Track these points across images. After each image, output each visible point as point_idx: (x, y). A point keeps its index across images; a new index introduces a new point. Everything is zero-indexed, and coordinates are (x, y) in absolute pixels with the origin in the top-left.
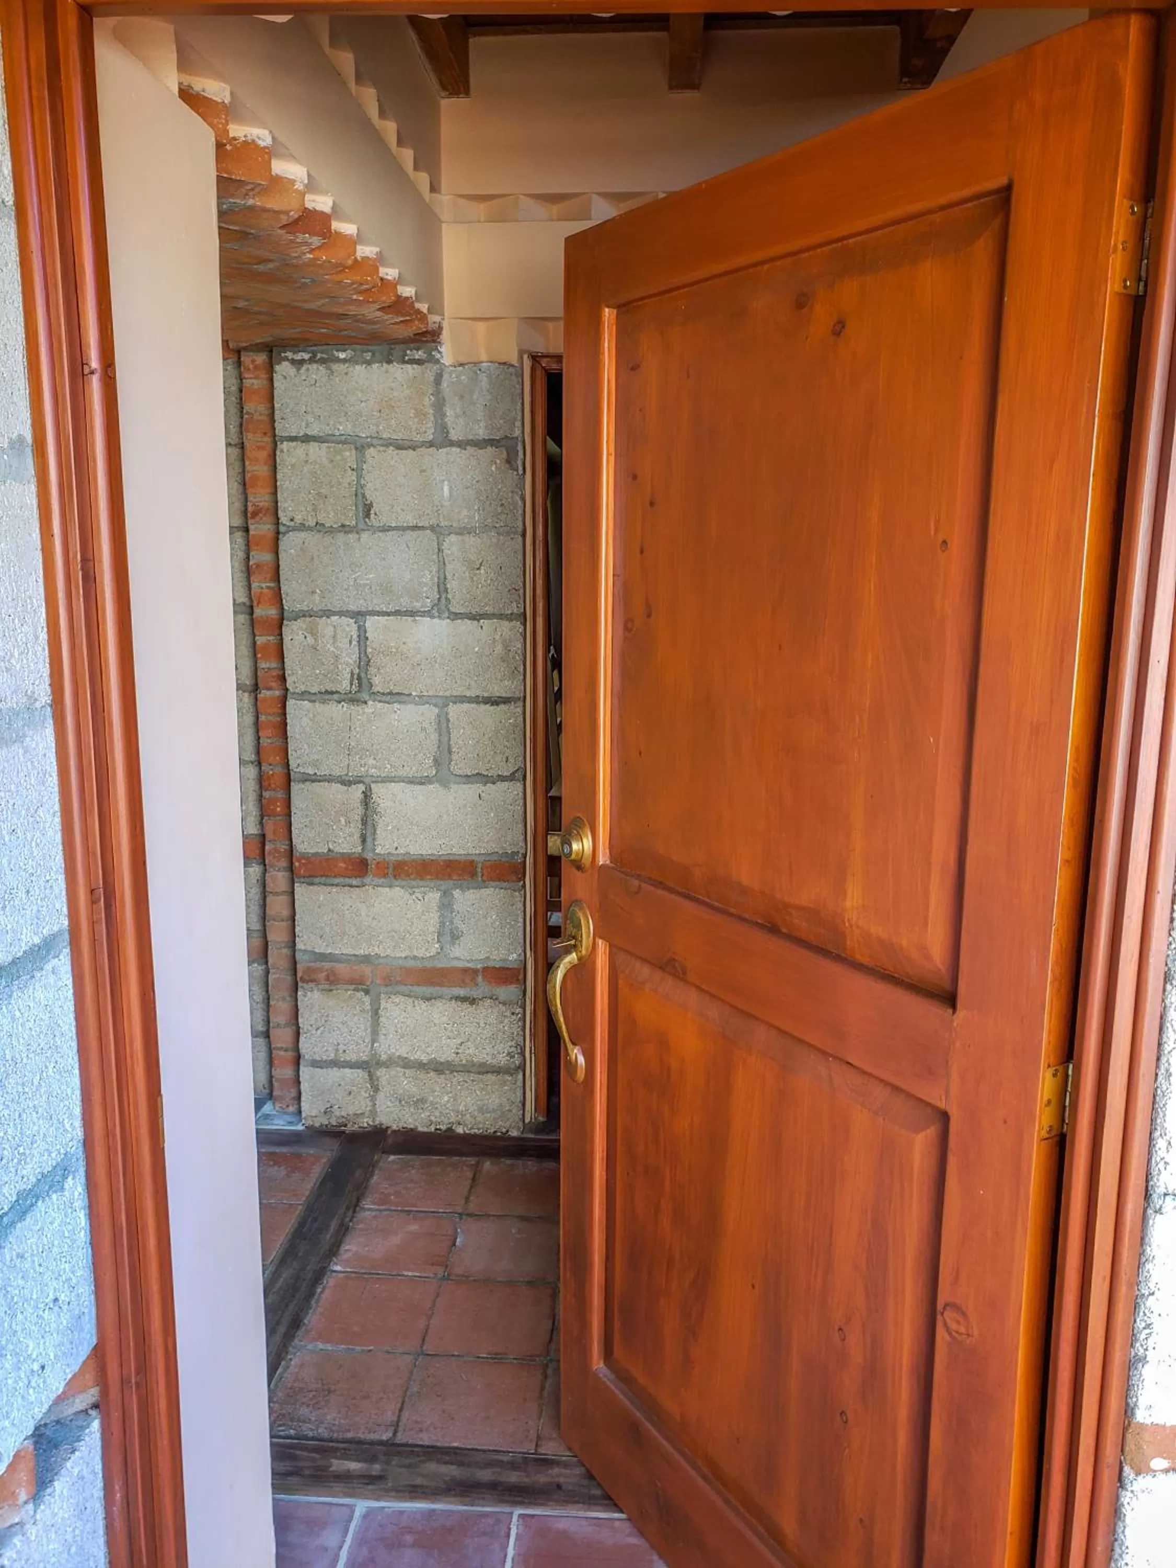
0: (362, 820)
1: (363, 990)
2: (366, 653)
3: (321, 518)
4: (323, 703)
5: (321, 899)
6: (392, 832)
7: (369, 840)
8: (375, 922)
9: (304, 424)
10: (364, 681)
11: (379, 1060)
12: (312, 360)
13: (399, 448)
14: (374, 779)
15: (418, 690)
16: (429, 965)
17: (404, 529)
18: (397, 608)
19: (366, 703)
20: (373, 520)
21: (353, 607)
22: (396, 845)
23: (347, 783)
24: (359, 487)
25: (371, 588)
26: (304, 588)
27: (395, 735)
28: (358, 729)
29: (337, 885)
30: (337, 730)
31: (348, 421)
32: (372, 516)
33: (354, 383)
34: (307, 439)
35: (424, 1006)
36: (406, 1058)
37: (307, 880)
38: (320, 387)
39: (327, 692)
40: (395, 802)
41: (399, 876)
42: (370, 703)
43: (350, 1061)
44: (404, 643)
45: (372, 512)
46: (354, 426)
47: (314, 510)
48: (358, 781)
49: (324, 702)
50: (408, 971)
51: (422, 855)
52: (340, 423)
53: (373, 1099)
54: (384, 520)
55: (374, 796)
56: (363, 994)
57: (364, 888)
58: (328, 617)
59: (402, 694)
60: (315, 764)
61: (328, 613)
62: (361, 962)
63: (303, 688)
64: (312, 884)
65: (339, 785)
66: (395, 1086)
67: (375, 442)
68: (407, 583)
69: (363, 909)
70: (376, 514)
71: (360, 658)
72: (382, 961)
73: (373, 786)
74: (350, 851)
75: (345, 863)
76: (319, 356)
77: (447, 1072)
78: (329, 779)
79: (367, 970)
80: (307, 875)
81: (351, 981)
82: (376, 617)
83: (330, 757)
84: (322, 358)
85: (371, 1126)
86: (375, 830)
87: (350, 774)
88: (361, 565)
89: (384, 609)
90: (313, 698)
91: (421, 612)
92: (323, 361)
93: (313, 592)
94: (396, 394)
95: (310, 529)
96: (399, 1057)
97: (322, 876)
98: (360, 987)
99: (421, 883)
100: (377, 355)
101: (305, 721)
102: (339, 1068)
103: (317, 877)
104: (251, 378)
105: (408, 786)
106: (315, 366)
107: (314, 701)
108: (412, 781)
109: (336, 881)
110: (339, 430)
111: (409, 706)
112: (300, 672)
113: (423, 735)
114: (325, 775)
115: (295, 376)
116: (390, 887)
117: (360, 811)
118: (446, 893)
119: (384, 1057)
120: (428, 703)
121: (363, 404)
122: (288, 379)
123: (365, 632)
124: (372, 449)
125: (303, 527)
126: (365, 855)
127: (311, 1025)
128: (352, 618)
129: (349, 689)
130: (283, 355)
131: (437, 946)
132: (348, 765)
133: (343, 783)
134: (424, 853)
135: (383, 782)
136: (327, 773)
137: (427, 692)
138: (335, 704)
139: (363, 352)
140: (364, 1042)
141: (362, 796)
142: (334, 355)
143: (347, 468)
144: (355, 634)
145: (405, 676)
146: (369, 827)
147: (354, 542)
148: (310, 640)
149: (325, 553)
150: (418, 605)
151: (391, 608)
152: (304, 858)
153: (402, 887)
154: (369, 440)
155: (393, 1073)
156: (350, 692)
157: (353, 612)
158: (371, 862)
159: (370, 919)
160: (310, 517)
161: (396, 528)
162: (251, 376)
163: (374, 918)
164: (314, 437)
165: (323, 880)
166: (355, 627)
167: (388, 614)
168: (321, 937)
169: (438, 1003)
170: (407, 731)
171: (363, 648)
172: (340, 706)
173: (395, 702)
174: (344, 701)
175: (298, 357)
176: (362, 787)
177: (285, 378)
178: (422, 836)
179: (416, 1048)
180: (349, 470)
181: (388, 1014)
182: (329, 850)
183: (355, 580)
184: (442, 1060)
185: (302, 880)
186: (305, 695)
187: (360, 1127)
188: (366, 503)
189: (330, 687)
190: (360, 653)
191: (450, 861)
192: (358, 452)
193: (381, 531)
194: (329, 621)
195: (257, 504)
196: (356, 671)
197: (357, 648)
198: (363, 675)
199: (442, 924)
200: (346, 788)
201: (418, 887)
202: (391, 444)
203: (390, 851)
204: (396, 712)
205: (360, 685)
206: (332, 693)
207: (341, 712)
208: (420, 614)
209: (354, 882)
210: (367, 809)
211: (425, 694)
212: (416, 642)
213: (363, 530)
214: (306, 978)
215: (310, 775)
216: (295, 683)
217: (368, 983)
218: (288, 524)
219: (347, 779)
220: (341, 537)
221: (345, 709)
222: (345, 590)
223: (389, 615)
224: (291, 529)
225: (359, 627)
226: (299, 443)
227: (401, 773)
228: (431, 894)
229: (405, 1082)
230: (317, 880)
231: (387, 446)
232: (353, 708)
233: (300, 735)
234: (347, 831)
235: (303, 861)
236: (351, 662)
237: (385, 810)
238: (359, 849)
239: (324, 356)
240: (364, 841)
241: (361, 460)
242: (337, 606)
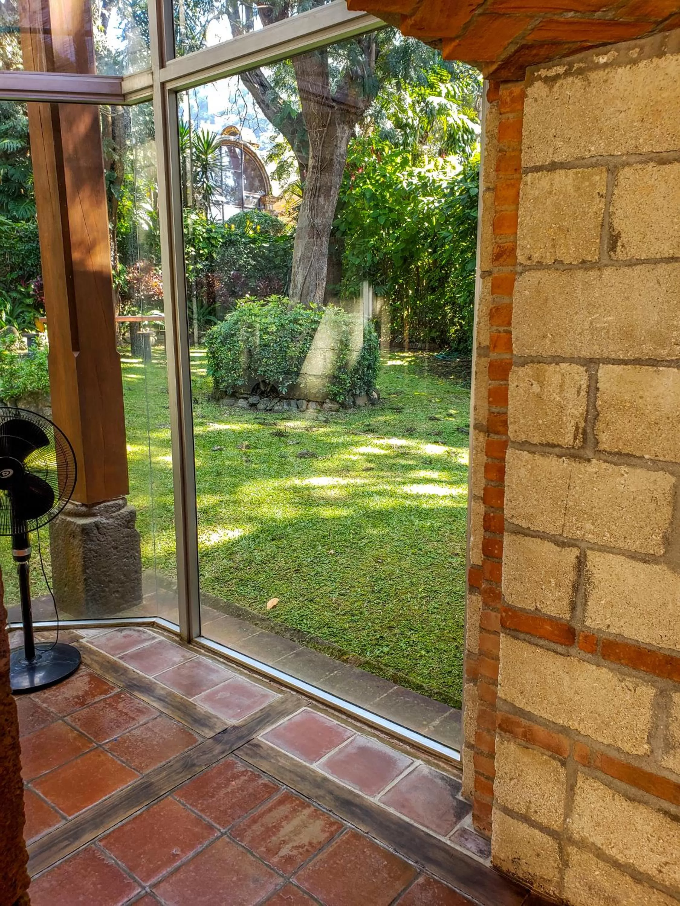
0: (573, 586)
1: (560, 761)
2: (595, 405)
3: (559, 256)
4: (543, 456)
5: (525, 655)
6: (605, 608)
7: (579, 609)
8: (577, 697)
9: (551, 150)
10: (590, 436)
11: (571, 837)
12: (567, 74)
13: (663, 162)
14: (590, 546)
15: (652, 452)
16: (635, 764)
17: (656, 262)
18: (637, 356)
19: (589, 461)
20: (620, 254)
21: (586, 353)
22: (608, 622)
23: (562, 545)
24: (607, 215)
25: (608, 332)
26: (535, 332)
27: (619, 500)
28: (577, 488)
29: (541, 647)
30: (555, 486)
31: (601, 139)
32: (619, 249)
33: (613, 91)
34: (553, 167)
35: (625, 804)
36: (599, 848)
37: (512, 633)
38: (574, 103)
39: (548, 445)
40: (611, 575)
41: (609, 656)
42: (594, 461)
43: (541, 824)
44: (641, 397)
45: (619, 244)
46: (609, 144)
47: (554, 246)
48: (571, 544)
49: (544, 454)
50: (610, 761)
51: (637, 641)
52: (592, 143)
53: (561, 872)
54: (633, 252)
55: (589, 564)
56: (559, 764)
57: (569, 658)
58: (557, 364)
59: (632, 456)
60: (529, 517)
61: (557, 360)
62: (561, 732)
63: (523, 438)
64: (517, 638)
65: (553, 545)
66: (585, 870)
67: (632, 159)
68: (652, 327)
69: (567, 680)
70: (623, 246)
71: (587, 411)
72: (581, 738)
73: (589, 552)
74: (557, 615)
75: (551, 627)
76: (576, 66)
77: (645, 884)
78: (542, 536)
79: (566, 742)
80: (513, 628)
81: (548, 747)
82: (611, 366)
83: (546, 513)
84: (580, 69)
85: (556, 896)
86: (586, 601)
87: (565, 535)
88: (600, 306)
89: (621, 357)
90: (533, 449)
91: (667, 361)
92: (580, 72)
93: (544, 337)
94: (665, 94)
95: (548, 267)
96: (593, 844)
97: (527, 633)
98: (557, 756)
99: (634, 672)
100: (647, 49)
101: (523, 472)
102: (530, 826)
103: (522, 632)
104: (507, 112)
105: (628, 560)
106: (570, 79)
107: (534, 453)
108: (633, 556)
109: (542, 642)
110: (590, 151)
111: (638, 471)
112: (522, 421)
113: (653, 506)
114: (538, 531)
115: (547, 96)
116: (598, 665)
117: (572, 576)
118: (662, 692)
119: (576, 836)
120: (663, 469)
121: (623, 114)
122: (539, 102)
123: (597, 382)
124: (627, 169)
125: (540, 266)
126: (573, 624)
127: (506, 773)
128: (583, 366)
129: (571, 443)
130: (536, 74)
131: (646, 746)
132: (564, 526)
133: (556, 543)
134: (640, 639)
135: (600, 550)
136: (541, 529)
137: (664, 456)
138: (555, 458)
139: (629, 49)
140: (556, 812)
141: (575, 561)
142: (593, 62)
143: (595, 194)
144: (584, 383)
145: (639, 436)
146: (580, 596)
147: (594, 279)
148: (536, 388)
149: (560, 293)
150: (663, 353)
151: (630, 355)
152: (510, 610)
153: (611, 670)
154: (624, 158)
155: (585, 857)
156: (573, 447)
157: (585, 359)
158: (579, 634)
159: (573, 691)
160: (548, 254)
161: (647, 261)
162: (508, 110)
163: (576, 693)
164: (561, 163)
165: (528, 637)
166: (585, 377)
167: (625, 362)
168: (522, 693)
169: (642, 808)
170: (634, 499)
171: (592, 400)
172: (561, 460)
173: (623, 464)
174: (565, 456)
175: (552, 73)
176: (576, 552)
177: (536, 100)
178: (640, 621)
179: (613, 845)
180: (597, 196)
181: (584, 795)
182: (536, 609)
183: (591, 324)
184: (641, 870)
185: (508, 631)
186: (524, 445)
187: (546, 892)
188: (613, 233)
189: (552, 439)
190: (588, 405)
191: (672, 658)
192: (610, 176)
193: (626, 266)
194: (558, 368)
195: (502, 245)
196: (582, 424)
197: (585, 400)
198: (589, 430)
199: (655, 726)
200: (559, 549)
201: (629, 675)
202: (651, 160)
203: (600, 626)
204: (622, 475)
205: (585, 440)
206: (553, 446)
207: (561, 467)
208: (665, 363)
209: (560, 649)
210: (579, 576)
211: (661, 459)
212: (656, 397)
213: (606, 266)
214: (504, 726)
215: (524, 528)
216: (516, 431)
217: (566, 756)
218: (525, 263)
219: (561, 539)
220: (580, 274)
221: (565, 465)
222: (580, 334)
223: (626, 364)
224: (527, 268)
225: (590, 377)
226: (545, 172)
227: (621, 544)
228: (644, 688)
229: (597, 873)
230: (522, 636)
231: (646, 162)
232: (574, 464)
233: (517, 485)
234: (557, 594)
235: (510, 613)
236: (578, 415)
237: (600, 582)
238: (568, 616)
239: (581, 65)
240: (573, 607)
241: (613, 184)
242: (568, 352)
